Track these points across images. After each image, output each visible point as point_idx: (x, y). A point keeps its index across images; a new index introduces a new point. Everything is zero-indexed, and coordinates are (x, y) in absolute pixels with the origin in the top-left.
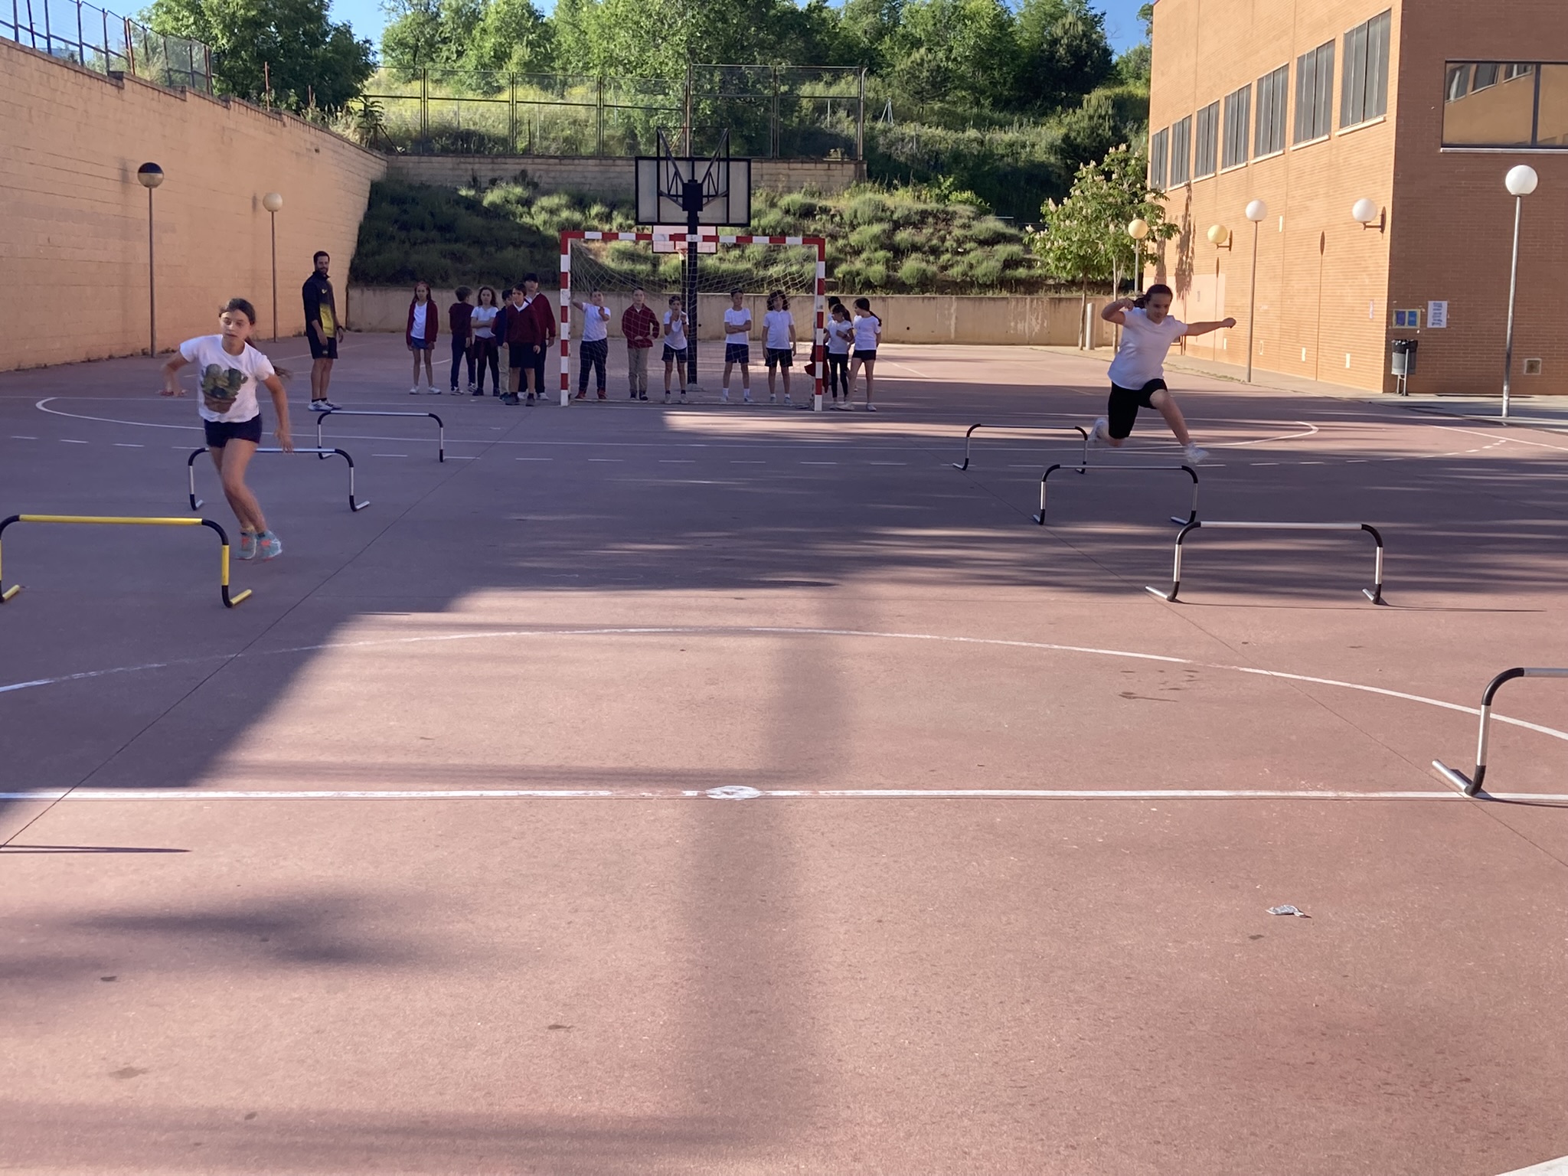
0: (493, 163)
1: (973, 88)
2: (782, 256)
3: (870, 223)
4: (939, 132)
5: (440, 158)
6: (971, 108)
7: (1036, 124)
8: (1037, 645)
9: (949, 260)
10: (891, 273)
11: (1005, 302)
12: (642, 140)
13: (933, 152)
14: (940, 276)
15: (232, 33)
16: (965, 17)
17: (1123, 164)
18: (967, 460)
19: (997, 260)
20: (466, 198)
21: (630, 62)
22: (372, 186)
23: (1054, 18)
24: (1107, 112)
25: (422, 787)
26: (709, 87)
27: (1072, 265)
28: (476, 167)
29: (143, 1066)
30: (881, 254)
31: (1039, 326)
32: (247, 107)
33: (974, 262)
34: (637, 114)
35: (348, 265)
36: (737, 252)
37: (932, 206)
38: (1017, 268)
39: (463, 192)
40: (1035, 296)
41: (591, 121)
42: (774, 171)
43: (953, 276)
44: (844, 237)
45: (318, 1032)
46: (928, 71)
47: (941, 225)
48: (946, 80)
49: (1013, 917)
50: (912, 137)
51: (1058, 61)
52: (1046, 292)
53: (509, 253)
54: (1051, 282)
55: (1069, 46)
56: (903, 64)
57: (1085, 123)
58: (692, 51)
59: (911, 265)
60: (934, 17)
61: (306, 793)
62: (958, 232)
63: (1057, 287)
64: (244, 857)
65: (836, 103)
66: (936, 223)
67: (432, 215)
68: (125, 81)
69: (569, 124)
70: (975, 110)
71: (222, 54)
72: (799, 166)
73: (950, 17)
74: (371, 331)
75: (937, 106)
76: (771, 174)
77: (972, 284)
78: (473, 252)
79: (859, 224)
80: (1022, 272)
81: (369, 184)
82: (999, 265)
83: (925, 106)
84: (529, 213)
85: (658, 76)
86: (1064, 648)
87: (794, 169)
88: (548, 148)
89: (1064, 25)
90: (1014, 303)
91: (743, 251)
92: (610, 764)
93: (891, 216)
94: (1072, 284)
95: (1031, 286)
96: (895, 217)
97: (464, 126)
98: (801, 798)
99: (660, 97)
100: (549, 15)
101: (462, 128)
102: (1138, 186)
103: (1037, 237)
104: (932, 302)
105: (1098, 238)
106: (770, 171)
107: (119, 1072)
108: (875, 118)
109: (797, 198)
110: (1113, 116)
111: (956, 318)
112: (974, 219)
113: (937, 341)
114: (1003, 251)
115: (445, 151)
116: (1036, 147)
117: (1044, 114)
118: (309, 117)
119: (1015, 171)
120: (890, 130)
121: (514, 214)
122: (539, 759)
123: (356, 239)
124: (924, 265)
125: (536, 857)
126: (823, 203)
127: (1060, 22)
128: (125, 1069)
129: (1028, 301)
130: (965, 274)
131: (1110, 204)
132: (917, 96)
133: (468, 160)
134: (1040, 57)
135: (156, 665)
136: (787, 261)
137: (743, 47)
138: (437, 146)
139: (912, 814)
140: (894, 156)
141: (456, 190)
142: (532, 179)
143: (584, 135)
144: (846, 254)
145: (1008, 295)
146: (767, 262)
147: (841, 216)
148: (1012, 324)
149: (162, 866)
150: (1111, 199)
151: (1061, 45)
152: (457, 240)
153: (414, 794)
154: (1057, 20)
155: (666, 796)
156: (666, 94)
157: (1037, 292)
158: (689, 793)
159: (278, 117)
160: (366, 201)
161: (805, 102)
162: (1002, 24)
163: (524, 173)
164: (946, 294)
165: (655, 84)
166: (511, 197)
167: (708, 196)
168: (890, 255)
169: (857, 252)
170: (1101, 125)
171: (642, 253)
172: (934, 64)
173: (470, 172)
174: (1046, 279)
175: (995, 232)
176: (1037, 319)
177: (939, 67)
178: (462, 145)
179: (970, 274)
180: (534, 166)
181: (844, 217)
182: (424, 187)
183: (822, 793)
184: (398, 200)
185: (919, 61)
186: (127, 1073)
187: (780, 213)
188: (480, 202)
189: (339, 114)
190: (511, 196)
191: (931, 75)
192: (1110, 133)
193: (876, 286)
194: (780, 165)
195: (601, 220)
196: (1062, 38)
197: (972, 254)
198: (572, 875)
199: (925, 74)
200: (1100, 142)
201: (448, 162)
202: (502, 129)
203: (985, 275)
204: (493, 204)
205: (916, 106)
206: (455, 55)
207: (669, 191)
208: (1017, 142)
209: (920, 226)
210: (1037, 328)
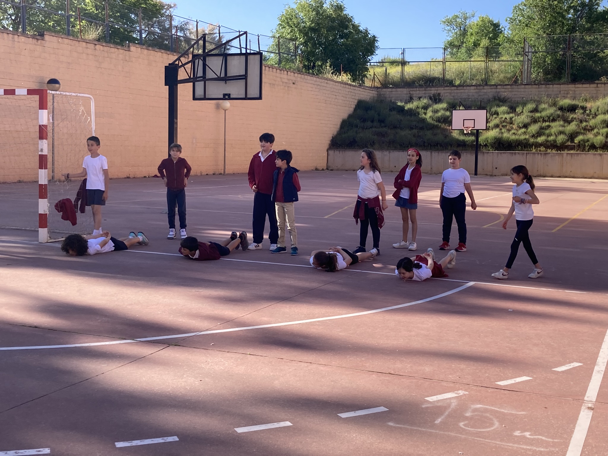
0: (425, 90)
2: (547, 132)
5: (401, 89)
20: (400, 106)
22: (358, 102)
28: (418, 92)
35: (329, 139)
36: (523, 130)
39: (399, 104)
42: (567, 89)
44: (586, 121)
72: (581, 86)
74: (338, 170)
76: (565, 91)
79: (599, 114)
81: (356, 101)
87: (577, 88)
91: (527, 129)
106: (564, 89)
126: (586, 104)
136: (549, 135)
144: (584, 130)
146: (539, 134)
152: (385, 126)
160: (352, 109)
166: (421, 105)
169: (592, 129)
187: (556, 109)
194: (570, 86)
204: (410, 110)
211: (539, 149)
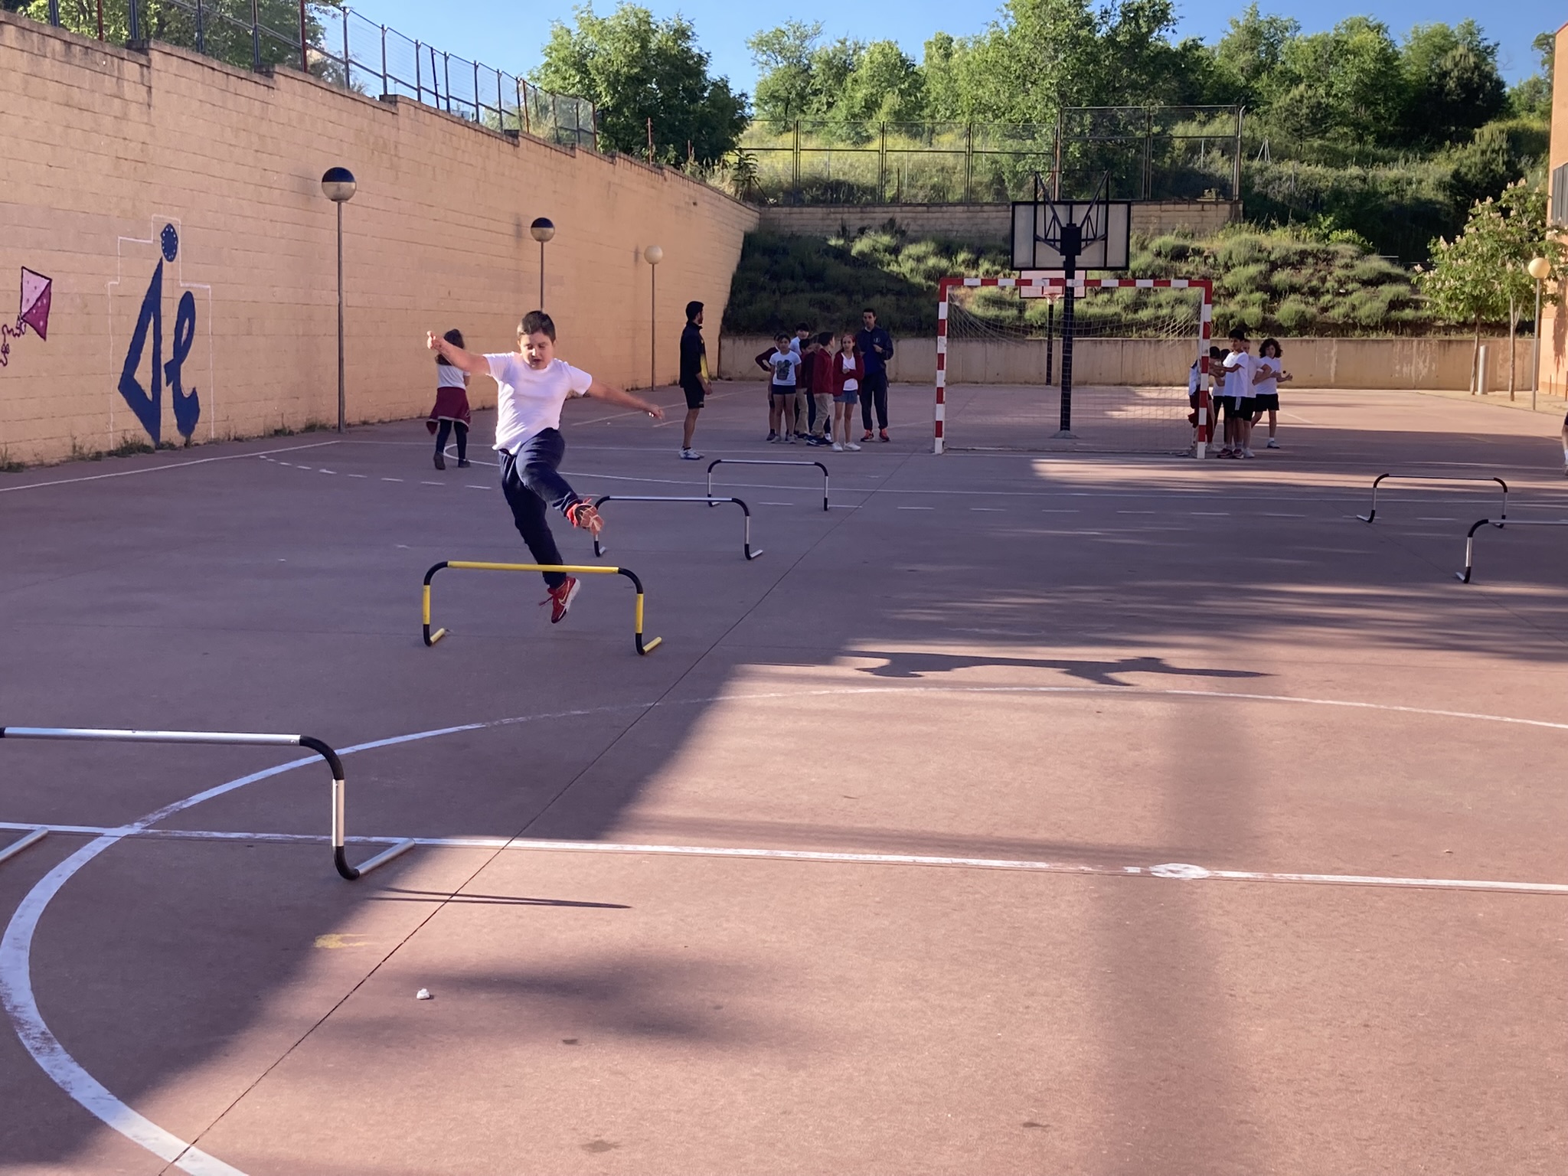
0: (862, 212)
1: (1356, 125)
2: (1152, 299)
3: (1246, 264)
4: (1320, 169)
5: (810, 209)
6: (1353, 144)
7: (1423, 160)
8: (1488, 717)
9: (1330, 302)
10: (1267, 315)
11: (1390, 345)
12: (1009, 185)
13: (1312, 191)
14: (1319, 318)
15: (616, 91)
16: (1348, 52)
17: (1522, 201)
18: (1373, 513)
19: (1382, 301)
20: (835, 247)
21: (999, 108)
22: (745, 237)
23: (1443, 51)
24: (1501, 146)
25: (852, 850)
26: (1079, 130)
27: (1465, 305)
28: (845, 216)
29: (613, 1139)
30: (1258, 296)
31: (1426, 370)
32: (631, 163)
33: (1356, 303)
34: (1005, 159)
35: (721, 315)
36: (1106, 296)
37: (1312, 245)
38: (1404, 309)
39: (833, 242)
40: (1423, 338)
41: (959, 168)
42: (1145, 214)
43: (1334, 318)
44: (1218, 279)
45: (785, 1113)
46: (1307, 108)
47: (1322, 265)
48: (1326, 116)
49: (1517, 1028)
50: (1291, 175)
51: (1448, 94)
52: (1435, 333)
53: (876, 301)
54: (1440, 323)
55: (1458, 78)
56: (1281, 101)
57: (1477, 159)
58: (1062, 95)
59: (1288, 309)
60: (1315, 52)
61: (739, 850)
62: (1339, 273)
63: (1447, 329)
64: (687, 916)
65: (1210, 143)
66: (1317, 264)
67: (802, 264)
68: (520, 138)
69: (937, 171)
70: (1357, 147)
71: (605, 111)
72: (1171, 207)
73: (1332, 52)
74: (742, 379)
75: (1317, 143)
76: (1142, 217)
77: (1354, 326)
78: (841, 300)
79: (1234, 266)
80: (1408, 313)
81: (743, 235)
82: (1384, 306)
83: (1303, 143)
84: (897, 261)
85: (1026, 121)
86: (1519, 721)
87: (1165, 211)
88: (915, 196)
89: (1454, 57)
90: (1399, 346)
91: (1112, 295)
92: (1042, 835)
93: (1268, 257)
94: (1462, 326)
95: (1419, 328)
96: (1272, 257)
97: (834, 177)
98: (1257, 881)
99: (1029, 142)
100: (920, 63)
101: (831, 179)
102: (1539, 222)
103: (1427, 276)
104: (1311, 344)
105: (1494, 278)
106: (1141, 214)
107: (590, 1145)
108: (1251, 157)
109: (1169, 240)
110: (1508, 151)
111: (1337, 360)
112: (1357, 258)
113: (1316, 385)
114: (1388, 291)
115: (815, 202)
116: (1423, 184)
117: (1432, 150)
118: (687, 172)
119: (1400, 208)
120: (1267, 168)
121: (881, 263)
122: (967, 827)
123: (729, 289)
124: (1303, 307)
125: (981, 932)
126: (1195, 245)
127: (1450, 54)
128: (598, 1142)
129: (1415, 344)
130: (1347, 316)
131: (1507, 242)
132: (1295, 134)
133: (837, 210)
134: (1429, 92)
135: (579, 712)
136: (1158, 306)
137: (1115, 89)
138: (808, 197)
139: (1381, 904)
140: (1271, 196)
141: (826, 239)
142: (900, 227)
143: (951, 182)
144: (1219, 297)
145: (1394, 337)
146: (1137, 305)
147: (1215, 257)
148: (1398, 368)
149: (609, 922)
150: (1508, 237)
151: (1451, 78)
152: (825, 289)
153: (846, 857)
154: (1446, 52)
155: (1107, 872)
156: (1034, 139)
157: (1425, 333)
158: (1131, 870)
159: (659, 171)
160: (740, 253)
161: (1177, 143)
162: (1387, 58)
163: (892, 221)
164: (1326, 336)
165: (1026, 129)
166: (880, 246)
167: (1086, 240)
168: (1266, 297)
169: (1231, 294)
170: (1494, 160)
171: (1008, 298)
172: (1314, 100)
173: (840, 221)
174: (1435, 321)
175: (1380, 273)
176: (1424, 362)
177: (1319, 103)
178: (832, 195)
179: (1352, 315)
180: (904, 215)
181: (1218, 258)
182: (794, 237)
183: (1276, 875)
184: (770, 251)
185: (1298, 98)
186: (598, 1147)
187: (1151, 256)
188: (849, 251)
189: (716, 167)
190: (878, 245)
191: (1311, 112)
192: (1504, 168)
193: (1251, 329)
194: (1151, 207)
195: (967, 266)
196: (1452, 70)
197: (1355, 295)
198: (1022, 954)
199: (1305, 111)
200: (1494, 177)
201: (819, 212)
202: (870, 179)
203: (1369, 317)
204: (861, 253)
205: (1294, 143)
206: (826, 107)
207: (1046, 236)
208: (1402, 179)
209: (1298, 266)
210: (1424, 372)
211: (1143, 332)
